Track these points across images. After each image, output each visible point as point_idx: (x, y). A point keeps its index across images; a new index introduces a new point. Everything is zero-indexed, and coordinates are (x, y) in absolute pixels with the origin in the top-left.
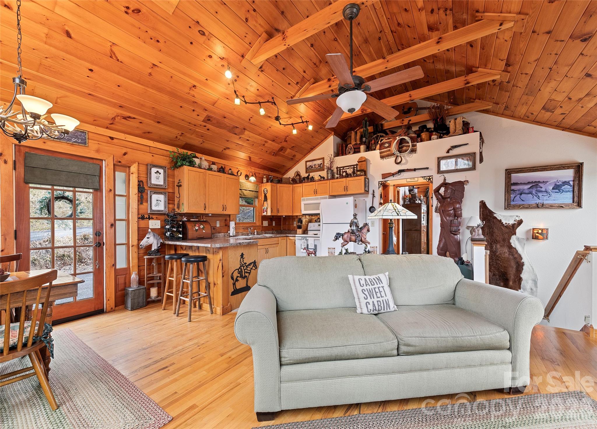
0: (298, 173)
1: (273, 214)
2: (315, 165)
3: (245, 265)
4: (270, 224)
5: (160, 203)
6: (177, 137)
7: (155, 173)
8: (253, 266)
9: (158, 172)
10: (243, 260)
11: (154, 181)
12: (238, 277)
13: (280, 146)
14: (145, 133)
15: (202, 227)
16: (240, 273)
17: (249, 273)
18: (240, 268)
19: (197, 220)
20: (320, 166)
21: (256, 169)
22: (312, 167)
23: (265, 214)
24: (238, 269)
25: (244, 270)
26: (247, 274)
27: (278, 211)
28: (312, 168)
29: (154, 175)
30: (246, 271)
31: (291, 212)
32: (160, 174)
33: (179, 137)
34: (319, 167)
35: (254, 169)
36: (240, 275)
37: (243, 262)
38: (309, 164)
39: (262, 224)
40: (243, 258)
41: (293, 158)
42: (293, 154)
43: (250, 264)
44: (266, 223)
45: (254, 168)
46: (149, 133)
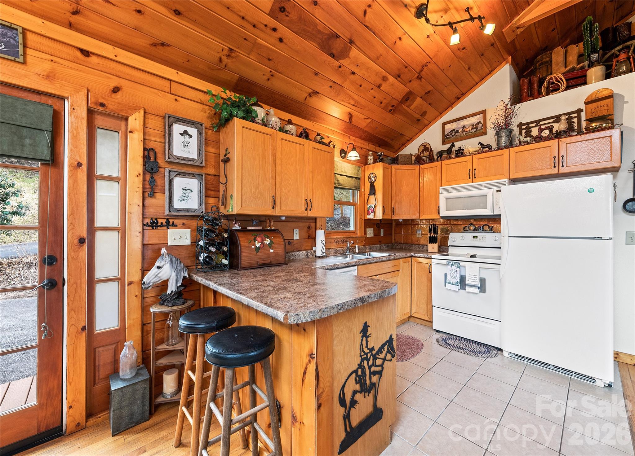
0: (425, 146)
1: (387, 217)
2: (464, 127)
3: (372, 355)
4: (377, 234)
5: (191, 194)
6: (220, 60)
7: (181, 134)
8: (388, 352)
9: (186, 132)
10: (367, 342)
11: (178, 150)
12: (355, 392)
13: (406, 90)
14: (155, 45)
15: (267, 242)
16: (360, 380)
17: (380, 373)
18: (360, 366)
19: (260, 228)
20: (476, 128)
21: (357, 139)
22: (457, 132)
23: (371, 216)
24: (356, 372)
25: (370, 367)
26: (375, 379)
27: (393, 212)
28: (457, 134)
29: (177, 139)
30: (373, 369)
31: (417, 212)
32: (191, 136)
33: (224, 58)
34: (472, 129)
35: (354, 141)
36: (361, 386)
37: (367, 347)
38: (449, 127)
39: (365, 234)
40: (367, 337)
41: (420, 118)
42: (424, 110)
43: (380, 351)
44: (370, 233)
45: (354, 138)
46: (163, 45)
